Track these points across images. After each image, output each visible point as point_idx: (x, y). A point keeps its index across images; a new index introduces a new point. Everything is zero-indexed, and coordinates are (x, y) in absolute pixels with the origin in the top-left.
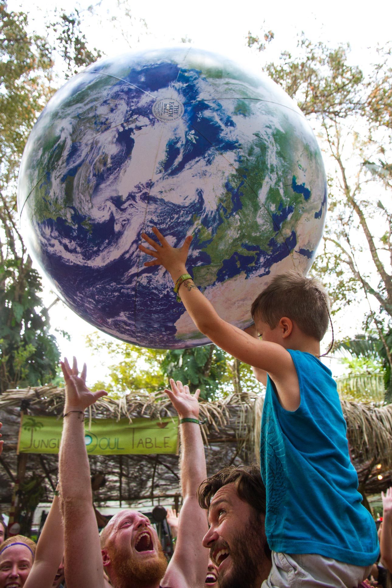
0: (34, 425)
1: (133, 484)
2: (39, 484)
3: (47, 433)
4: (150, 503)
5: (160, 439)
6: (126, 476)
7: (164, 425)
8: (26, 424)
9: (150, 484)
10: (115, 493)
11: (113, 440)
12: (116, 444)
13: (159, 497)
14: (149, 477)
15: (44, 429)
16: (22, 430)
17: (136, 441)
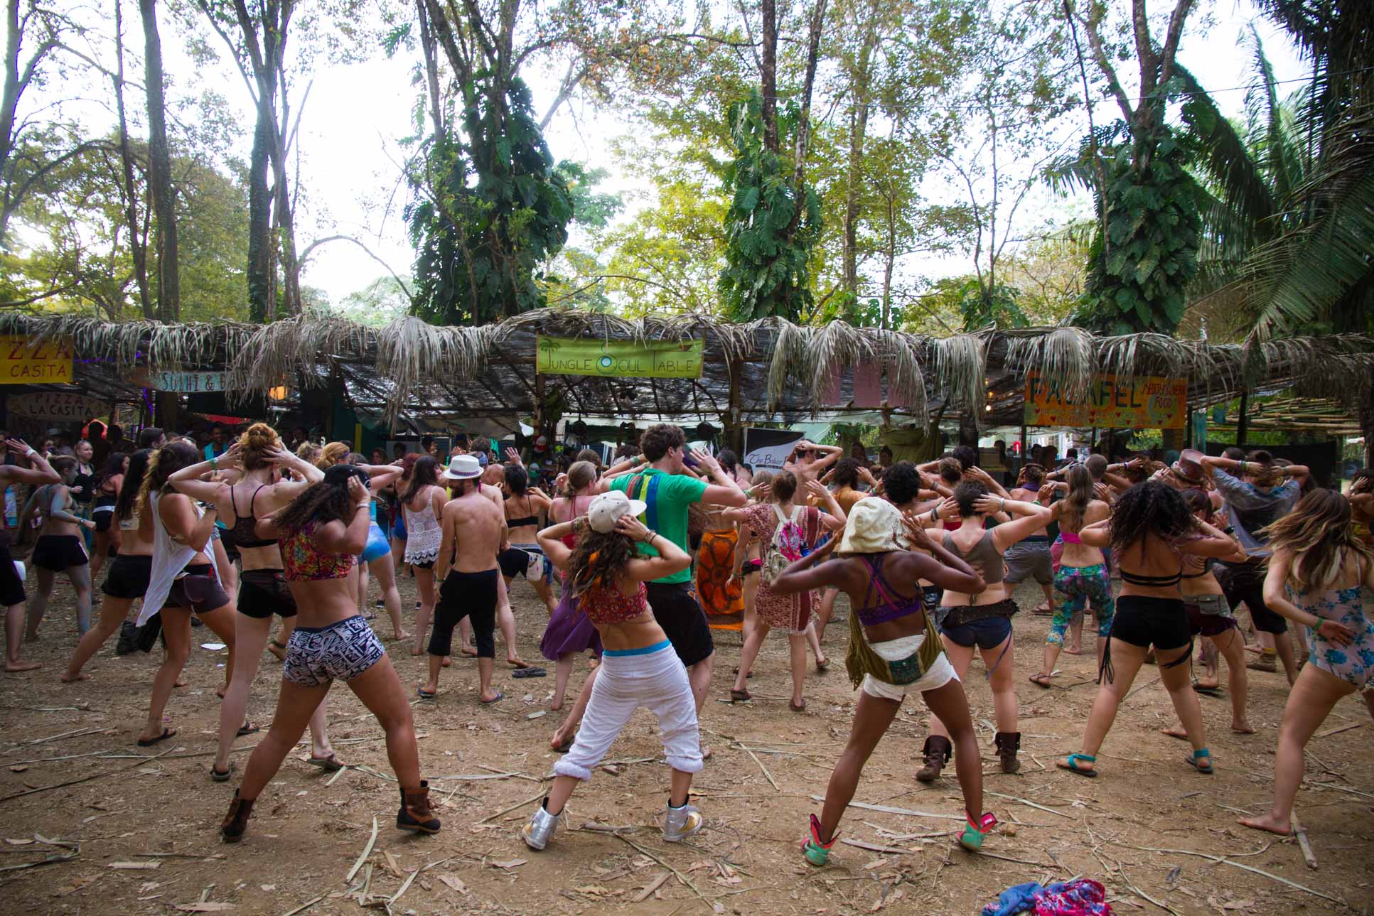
0: (550, 345)
1: (671, 397)
2: (560, 399)
3: (566, 354)
4: (696, 418)
5: (683, 363)
6: (661, 388)
7: (687, 348)
8: (543, 345)
9: (691, 397)
10: (652, 406)
11: (633, 362)
12: (637, 367)
13: (705, 412)
14: (688, 391)
15: (561, 350)
16: (539, 350)
17: (658, 364)
